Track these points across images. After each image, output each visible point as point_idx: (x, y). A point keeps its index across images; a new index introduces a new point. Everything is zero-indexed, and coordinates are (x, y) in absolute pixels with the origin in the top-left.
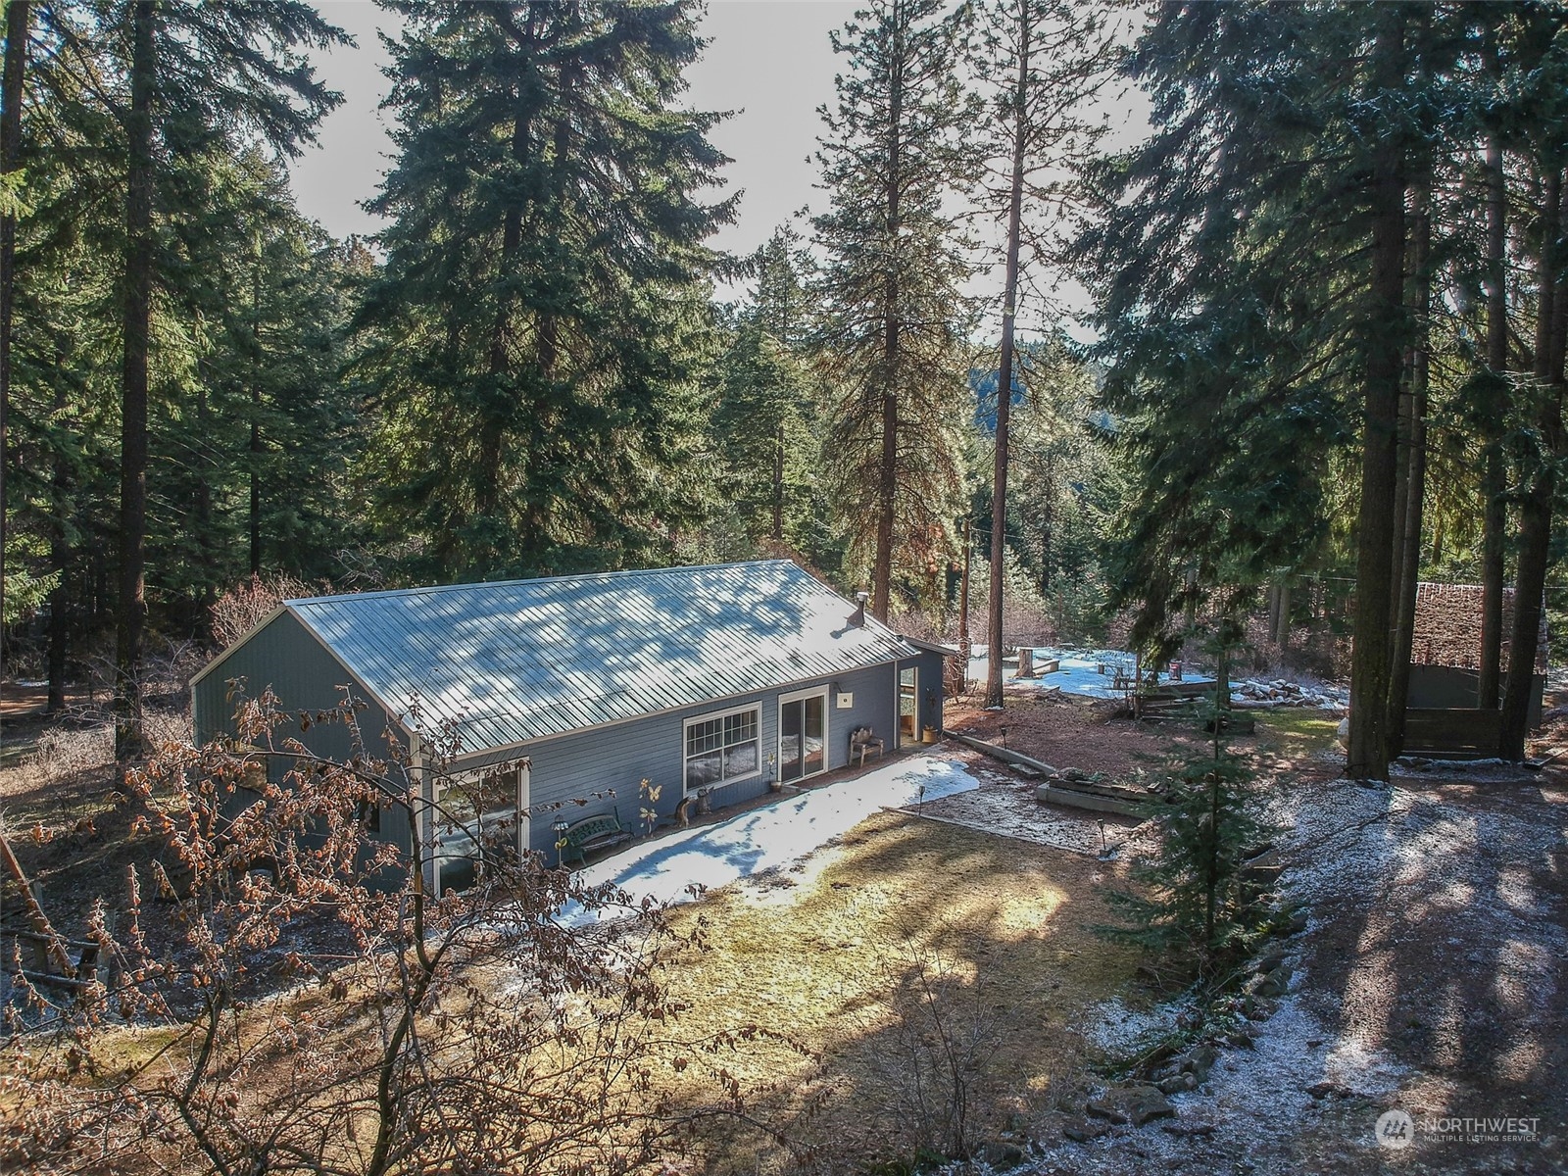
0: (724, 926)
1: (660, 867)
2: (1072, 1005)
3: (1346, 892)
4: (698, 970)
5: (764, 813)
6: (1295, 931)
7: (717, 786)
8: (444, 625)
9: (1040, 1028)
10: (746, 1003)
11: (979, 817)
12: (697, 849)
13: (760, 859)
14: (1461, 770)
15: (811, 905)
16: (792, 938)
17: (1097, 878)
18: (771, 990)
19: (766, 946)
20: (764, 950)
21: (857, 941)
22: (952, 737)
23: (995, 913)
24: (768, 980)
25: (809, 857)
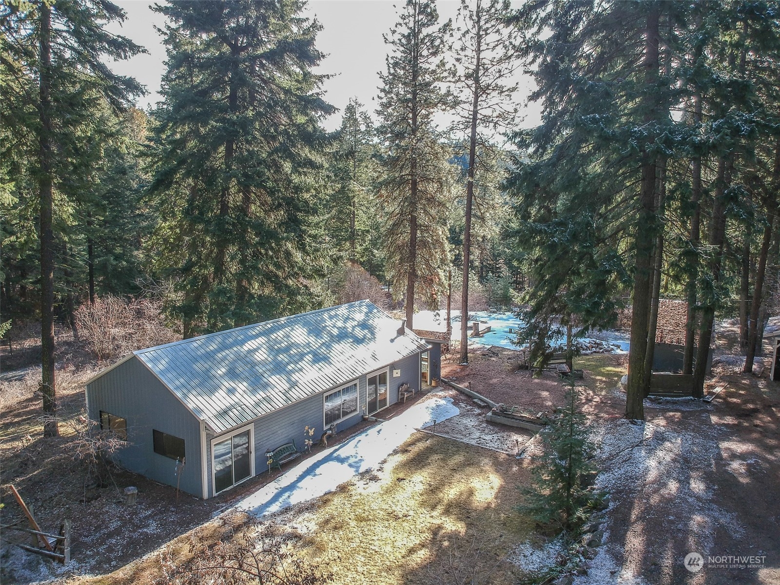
0: (350, 506)
1: (318, 471)
2: (509, 547)
3: (625, 486)
4: (341, 533)
5: (362, 437)
6: (604, 509)
7: (339, 421)
8: (209, 356)
9: (496, 560)
10: (365, 552)
11: (460, 432)
12: (332, 460)
13: (362, 463)
14: (674, 403)
15: (388, 491)
16: (382, 513)
17: (515, 469)
18: (375, 544)
19: (370, 517)
20: (370, 520)
21: (411, 513)
22: (445, 382)
23: (471, 493)
24: (374, 538)
25: (384, 462)
